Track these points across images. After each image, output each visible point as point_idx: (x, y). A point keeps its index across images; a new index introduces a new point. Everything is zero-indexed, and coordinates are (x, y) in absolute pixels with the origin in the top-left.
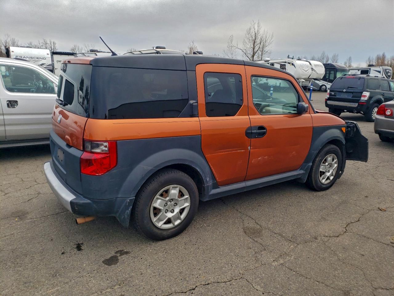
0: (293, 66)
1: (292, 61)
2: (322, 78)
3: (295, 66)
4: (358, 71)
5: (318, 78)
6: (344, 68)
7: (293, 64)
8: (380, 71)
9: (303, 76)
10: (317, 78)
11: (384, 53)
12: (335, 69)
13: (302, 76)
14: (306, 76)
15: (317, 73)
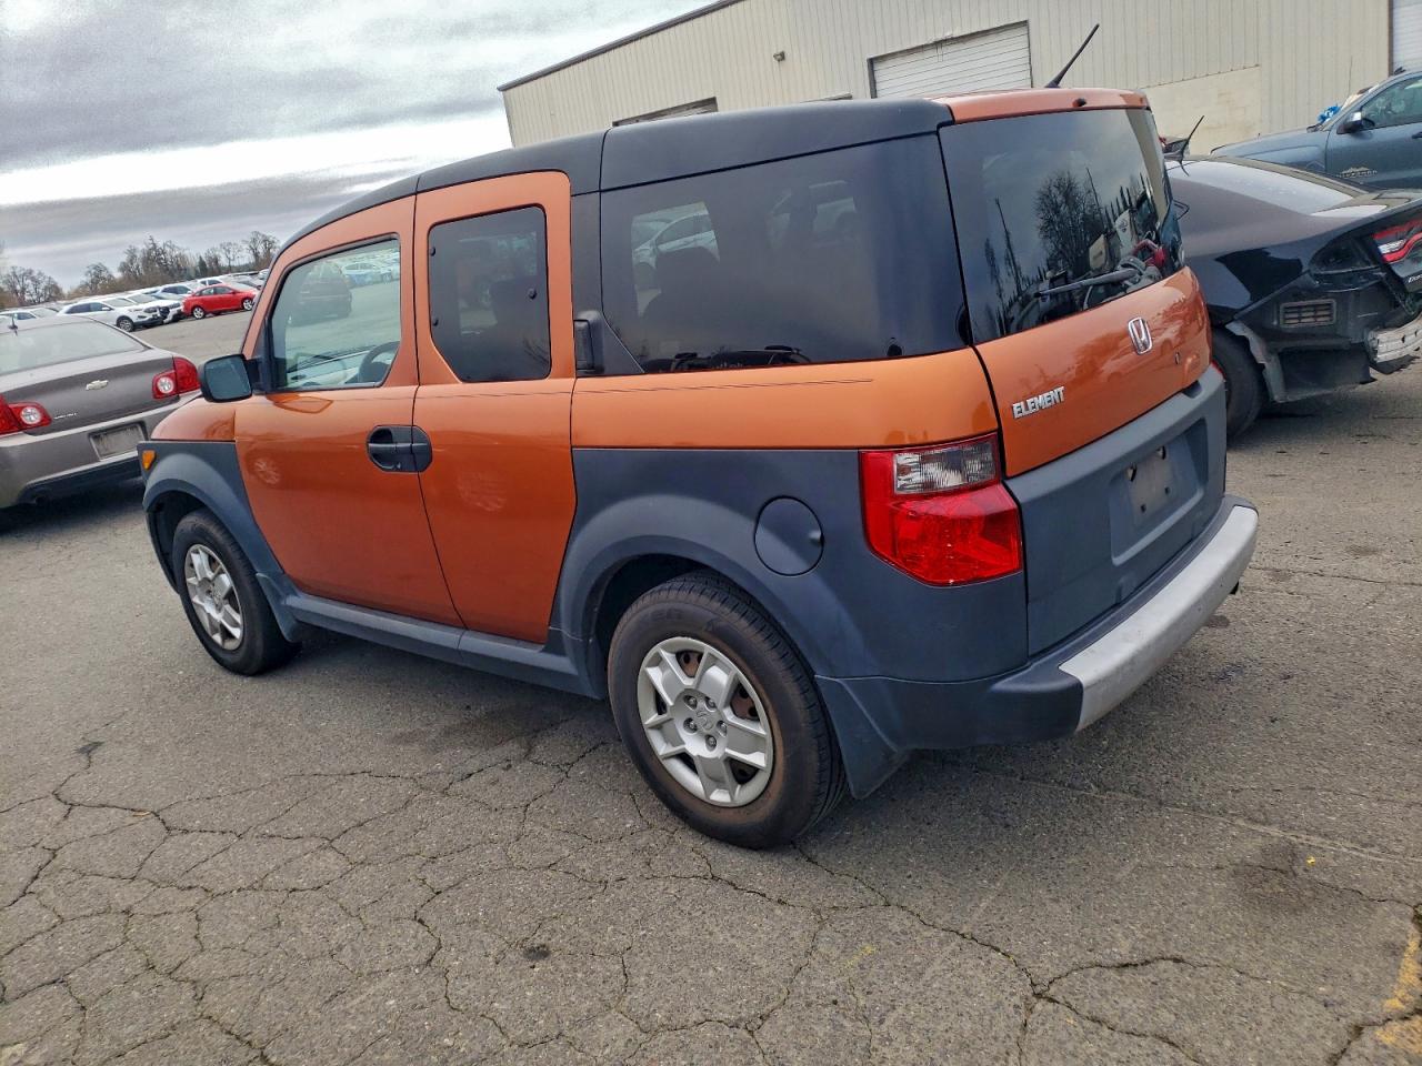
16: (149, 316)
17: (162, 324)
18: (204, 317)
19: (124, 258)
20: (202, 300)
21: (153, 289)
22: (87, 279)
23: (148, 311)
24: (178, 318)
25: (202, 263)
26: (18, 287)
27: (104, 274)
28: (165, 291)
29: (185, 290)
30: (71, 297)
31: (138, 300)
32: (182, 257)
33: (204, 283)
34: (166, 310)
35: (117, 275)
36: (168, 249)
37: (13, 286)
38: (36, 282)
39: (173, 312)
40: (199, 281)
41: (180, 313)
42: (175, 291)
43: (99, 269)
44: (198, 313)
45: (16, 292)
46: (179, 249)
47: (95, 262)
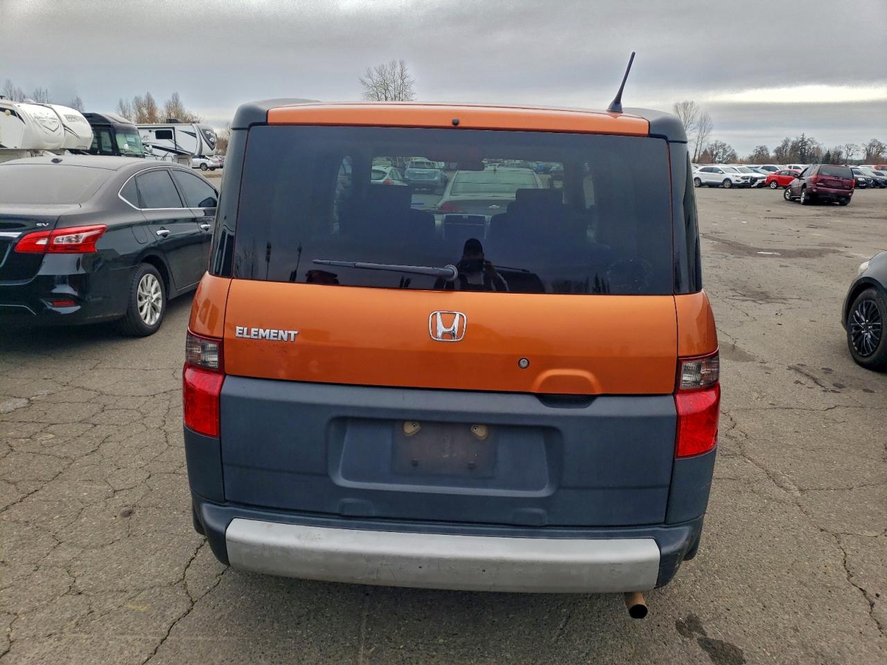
0: (17, 119)
1: (11, 105)
2: (89, 148)
3: (20, 118)
4: (150, 131)
5: (81, 148)
6: (128, 125)
7: (13, 113)
8: (195, 134)
9: (48, 142)
10: (78, 148)
11: (148, 93)
12: (110, 126)
13: (45, 143)
14: (55, 143)
15: (78, 137)
16: (743, 181)
17: (750, 187)
18: (776, 188)
19: (780, 144)
20: (779, 177)
21: (757, 166)
22: (753, 154)
23: (743, 178)
24: (761, 186)
25: (828, 155)
26: (715, 153)
27: (765, 152)
28: (763, 168)
29: (775, 169)
30: (742, 162)
31: (742, 171)
32: (818, 149)
33: (790, 167)
34: (755, 180)
35: (772, 154)
36: (809, 142)
37: (712, 152)
38: (725, 151)
39: (759, 181)
40: (788, 165)
41: (763, 182)
42: (768, 169)
43: (763, 149)
44: (773, 185)
45: (712, 155)
46: (816, 143)
47: (762, 144)
